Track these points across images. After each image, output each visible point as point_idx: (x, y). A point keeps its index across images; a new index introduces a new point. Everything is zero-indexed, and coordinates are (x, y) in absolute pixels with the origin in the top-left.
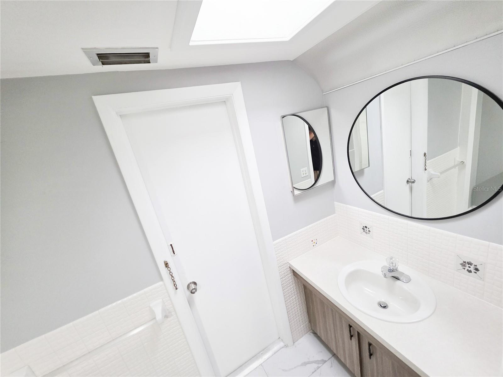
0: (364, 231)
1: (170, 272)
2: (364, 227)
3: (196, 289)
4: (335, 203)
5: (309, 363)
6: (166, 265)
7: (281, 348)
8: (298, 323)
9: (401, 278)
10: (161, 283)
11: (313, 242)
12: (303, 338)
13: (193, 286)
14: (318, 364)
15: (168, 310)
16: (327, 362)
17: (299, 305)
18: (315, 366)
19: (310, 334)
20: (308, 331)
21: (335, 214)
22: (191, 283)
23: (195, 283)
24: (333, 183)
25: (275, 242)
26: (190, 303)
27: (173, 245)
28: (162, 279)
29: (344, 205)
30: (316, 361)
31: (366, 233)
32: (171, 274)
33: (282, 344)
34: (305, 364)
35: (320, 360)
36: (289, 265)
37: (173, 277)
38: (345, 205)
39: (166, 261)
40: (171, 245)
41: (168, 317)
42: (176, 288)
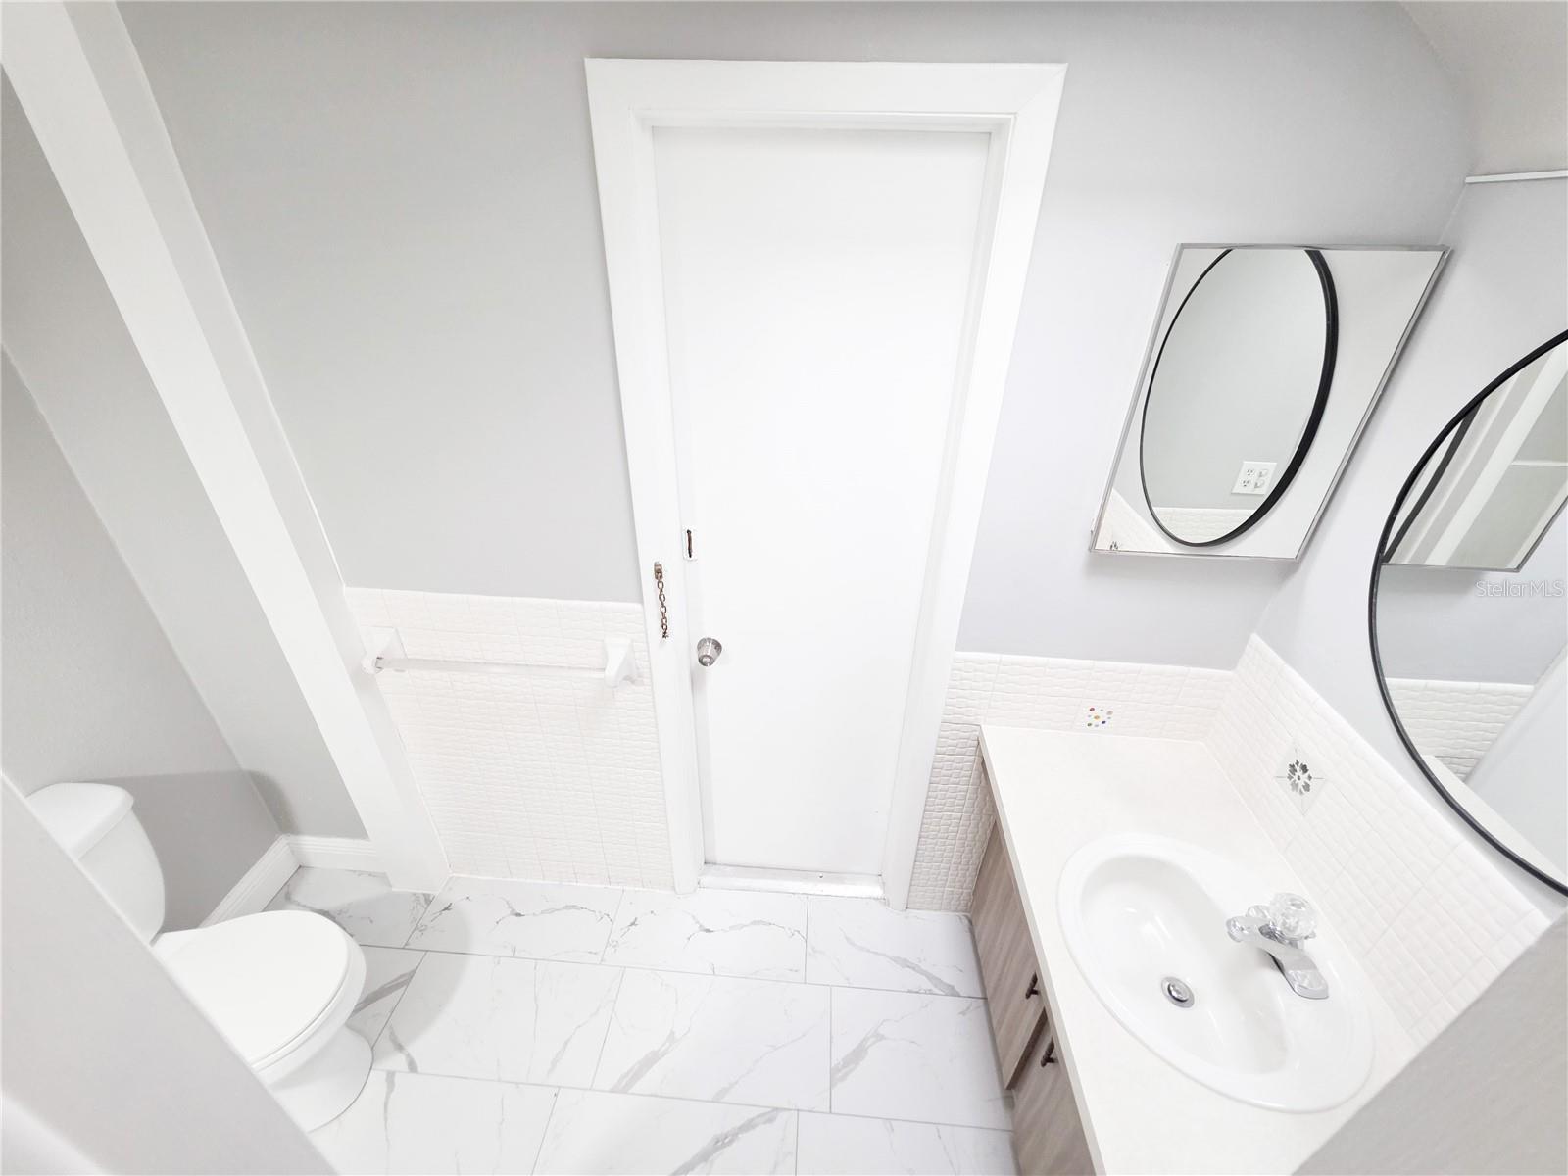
0: (1290, 778)
1: (660, 595)
2: (1297, 763)
3: (712, 661)
4: (1255, 638)
5: (914, 969)
6: (658, 573)
7: (870, 898)
8: (939, 878)
9: (1290, 972)
10: (638, 606)
11: (1093, 714)
12: (938, 913)
13: (710, 649)
14: (936, 986)
15: (638, 669)
16: (961, 999)
17: (962, 841)
18: (927, 985)
19: (960, 919)
20: (960, 908)
21: (1229, 674)
22: (709, 639)
24: (1287, 569)
25: (961, 654)
26: (695, 683)
27: (692, 535)
28: (641, 601)
29: (1280, 661)
30: (937, 979)
31: (1295, 786)
32: (662, 597)
33: (878, 892)
34: (905, 964)
35: (945, 984)
36: (977, 733)
37: (663, 605)
38: (1282, 662)
39: (660, 565)
40: (689, 532)
41: (633, 682)
42: (665, 635)
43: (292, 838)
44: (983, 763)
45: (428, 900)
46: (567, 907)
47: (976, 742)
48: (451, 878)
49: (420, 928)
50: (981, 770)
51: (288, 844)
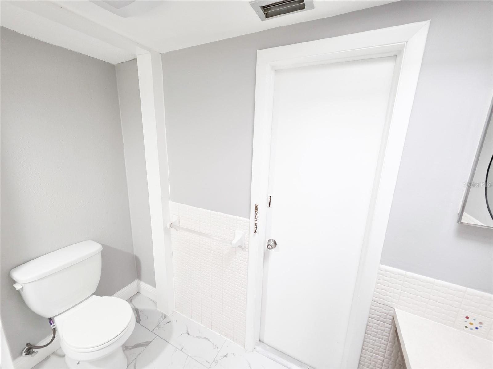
1: (256, 216)
3: (272, 248)
6: (256, 208)
10: (248, 220)
11: (468, 320)
13: (272, 243)
15: (245, 244)
22: (273, 240)
23: (275, 243)
26: (266, 257)
27: (271, 198)
28: (249, 218)
36: (393, 312)
37: (256, 220)
39: (257, 205)
41: (242, 249)
42: (255, 232)
43: (139, 281)
44: (396, 331)
45: (165, 317)
46: (205, 338)
47: (392, 318)
48: (174, 312)
49: (159, 326)
50: (395, 335)
51: (138, 283)
